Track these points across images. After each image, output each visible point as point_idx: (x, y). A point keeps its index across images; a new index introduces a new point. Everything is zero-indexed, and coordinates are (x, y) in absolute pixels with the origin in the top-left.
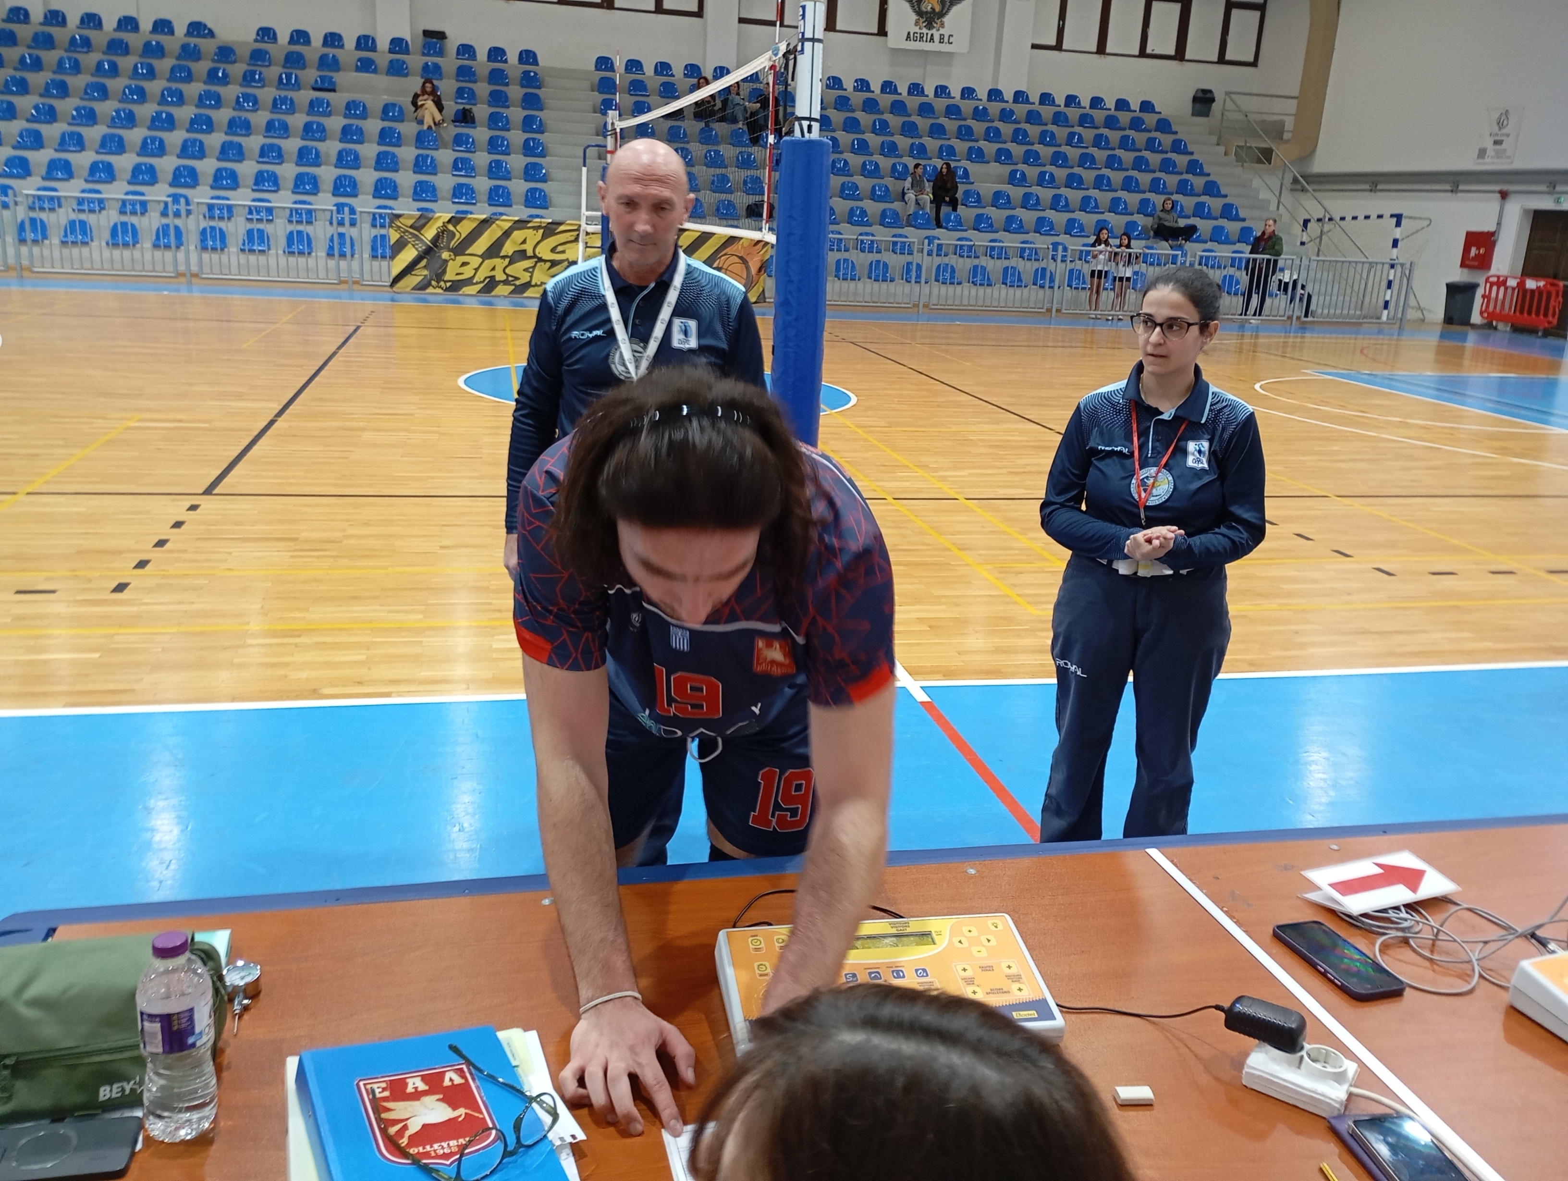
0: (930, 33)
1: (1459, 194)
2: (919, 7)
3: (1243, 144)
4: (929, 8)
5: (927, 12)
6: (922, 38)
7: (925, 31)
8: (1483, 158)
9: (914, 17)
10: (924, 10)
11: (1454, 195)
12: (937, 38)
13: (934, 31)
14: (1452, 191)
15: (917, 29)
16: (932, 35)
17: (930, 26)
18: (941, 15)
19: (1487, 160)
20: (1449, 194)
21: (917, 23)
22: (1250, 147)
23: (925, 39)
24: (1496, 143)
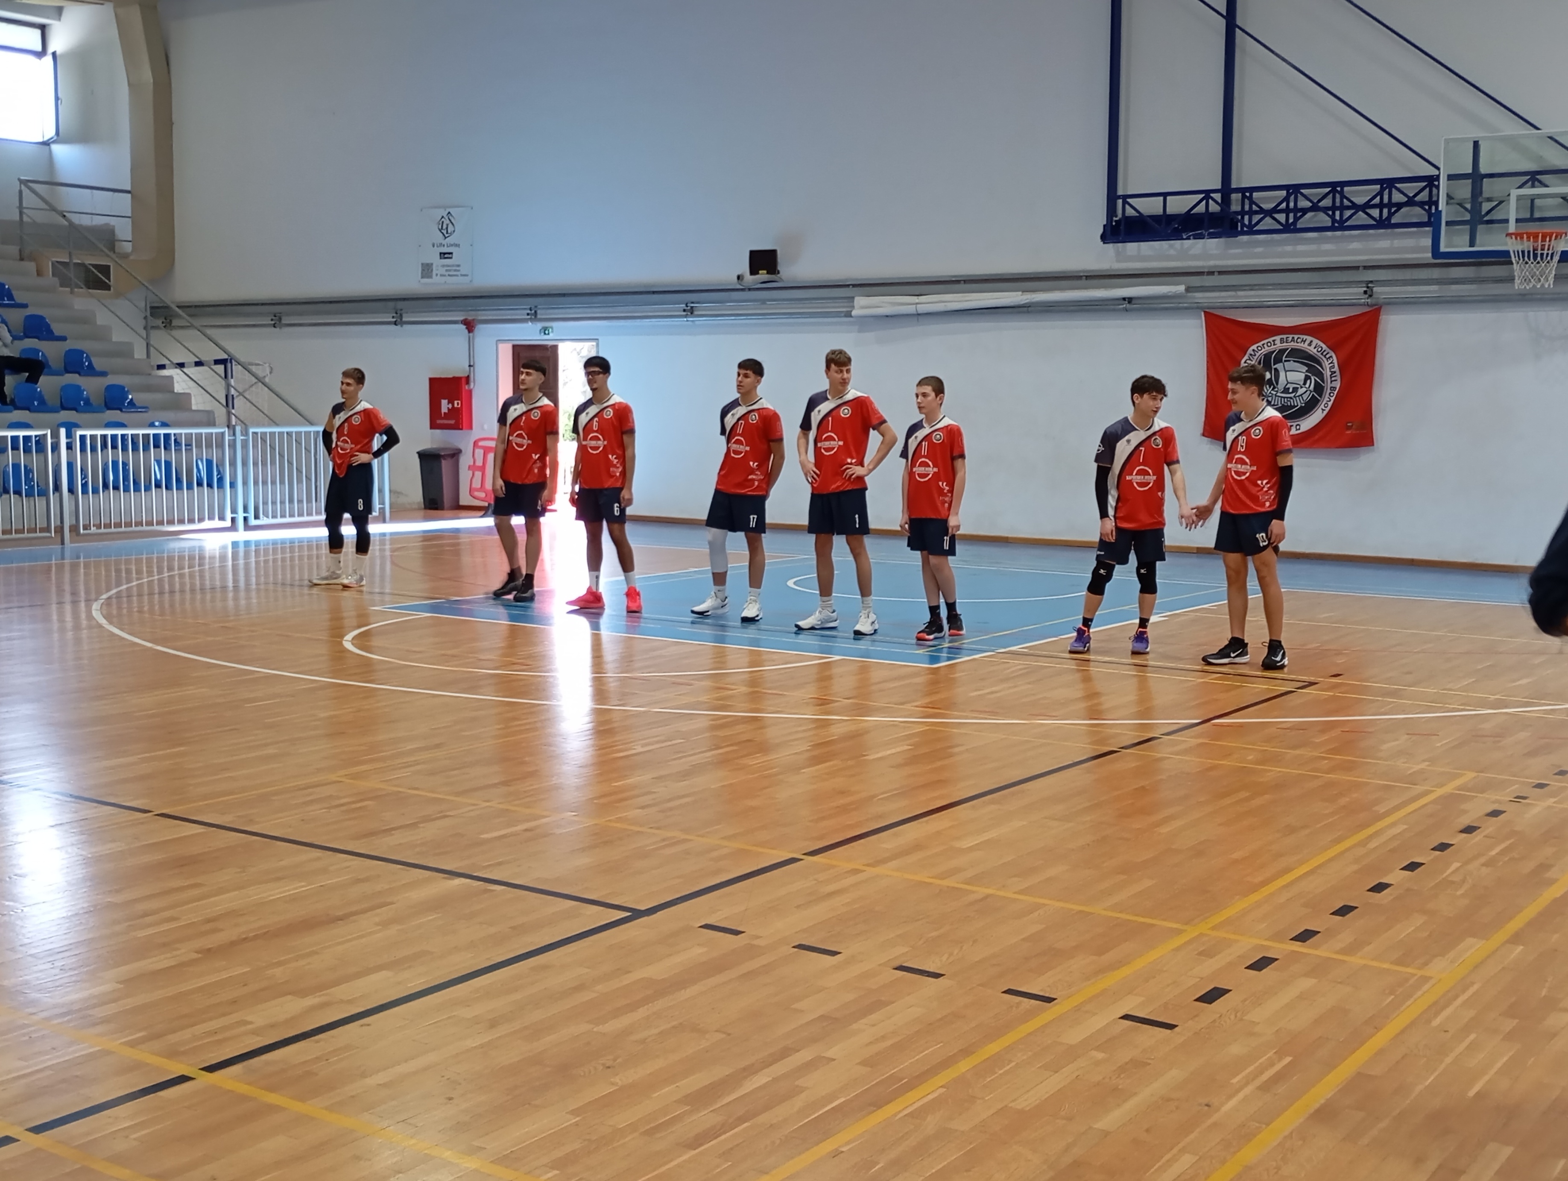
1: (405, 326)
3: (68, 260)
8: (430, 277)
11: (398, 327)
14: (395, 323)
19: (435, 279)
20: (393, 327)
22: (82, 265)
24: (443, 255)
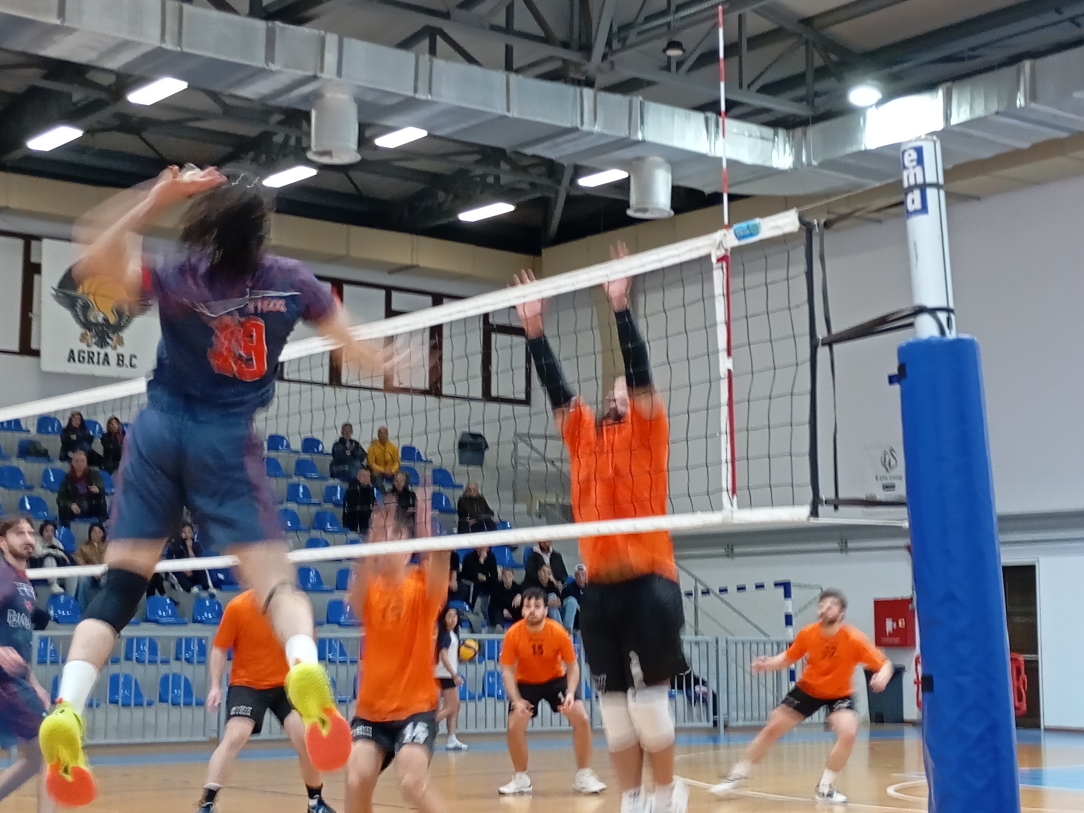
0: (102, 352)
1: (851, 554)
2: (85, 316)
4: (100, 319)
5: (97, 324)
6: (91, 359)
7: (95, 349)
9: (78, 330)
10: (93, 320)
11: (844, 554)
12: (113, 359)
13: (109, 350)
14: (841, 550)
15: (84, 347)
16: (106, 355)
17: (102, 343)
18: (118, 328)
20: (838, 554)
21: (83, 338)
23: (95, 360)
